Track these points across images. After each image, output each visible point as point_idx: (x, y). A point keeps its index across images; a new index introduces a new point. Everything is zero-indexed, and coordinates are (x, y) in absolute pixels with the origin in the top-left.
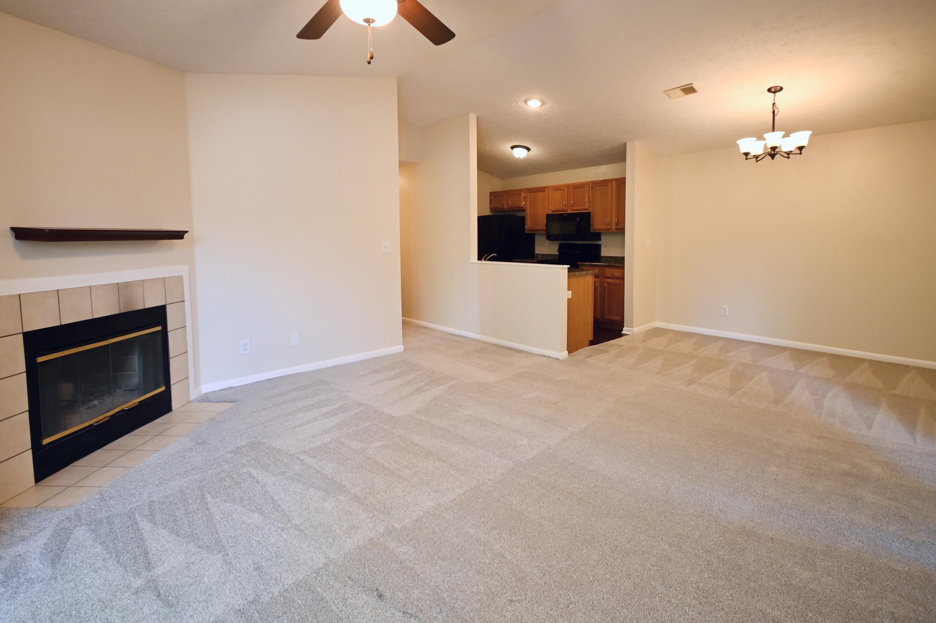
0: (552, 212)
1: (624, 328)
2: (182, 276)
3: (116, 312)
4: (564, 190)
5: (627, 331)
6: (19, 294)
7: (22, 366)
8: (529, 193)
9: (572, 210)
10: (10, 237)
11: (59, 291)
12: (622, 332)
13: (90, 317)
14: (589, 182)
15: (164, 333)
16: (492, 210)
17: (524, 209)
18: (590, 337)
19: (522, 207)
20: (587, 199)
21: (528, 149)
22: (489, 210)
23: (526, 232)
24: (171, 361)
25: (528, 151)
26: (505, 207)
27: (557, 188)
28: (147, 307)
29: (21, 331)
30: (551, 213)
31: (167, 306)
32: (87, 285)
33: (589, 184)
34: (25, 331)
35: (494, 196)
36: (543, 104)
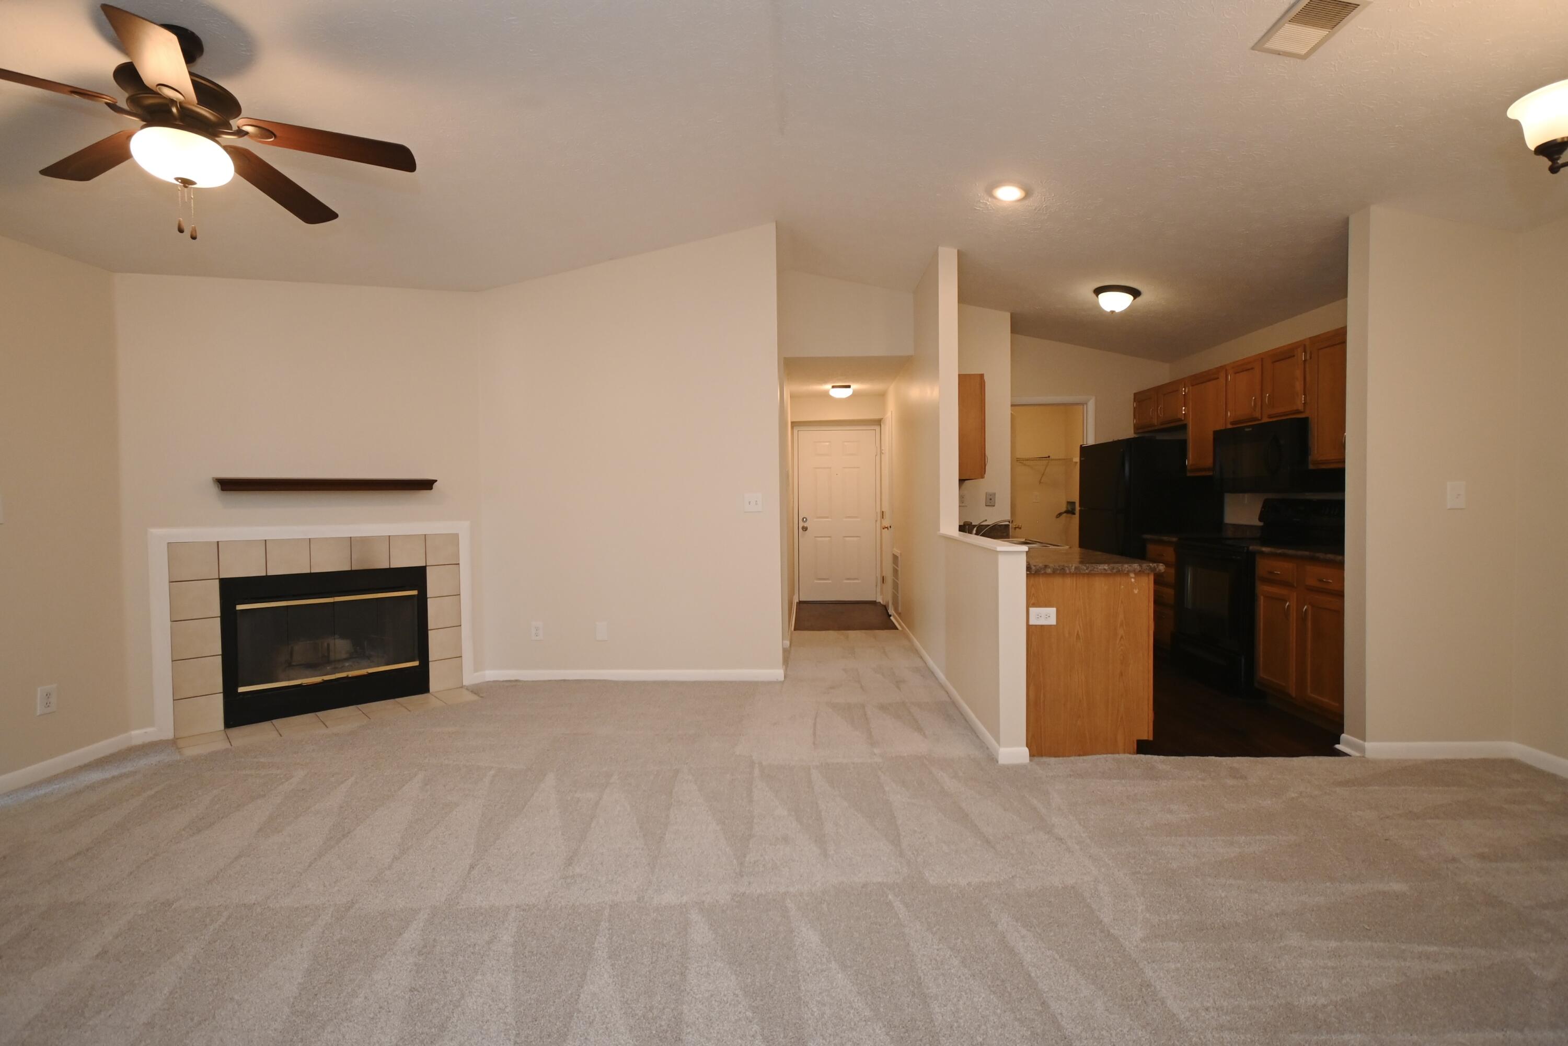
0: (1232, 423)
1: (1344, 736)
2: (457, 535)
3: (345, 567)
4: (1252, 369)
5: (1349, 744)
6: (218, 542)
7: (216, 610)
8: (1192, 386)
9: (1270, 417)
10: (214, 490)
11: (267, 541)
12: (1337, 746)
13: (306, 570)
14: (1304, 340)
15: (422, 599)
16: (1137, 428)
17: (1185, 422)
18: (1146, 732)
19: (1181, 420)
20: (1299, 386)
21: (1135, 293)
22: (1133, 431)
23: (1189, 474)
24: (431, 634)
25: (1135, 298)
26: (1155, 422)
27: (1243, 367)
28: (395, 565)
29: (217, 577)
30: (1229, 426)
31: (428, 568)
32: (306, 537)
33: (1305, 346)
34: (221, 577)
35: (1142, 399)
36: (1028, 194)
